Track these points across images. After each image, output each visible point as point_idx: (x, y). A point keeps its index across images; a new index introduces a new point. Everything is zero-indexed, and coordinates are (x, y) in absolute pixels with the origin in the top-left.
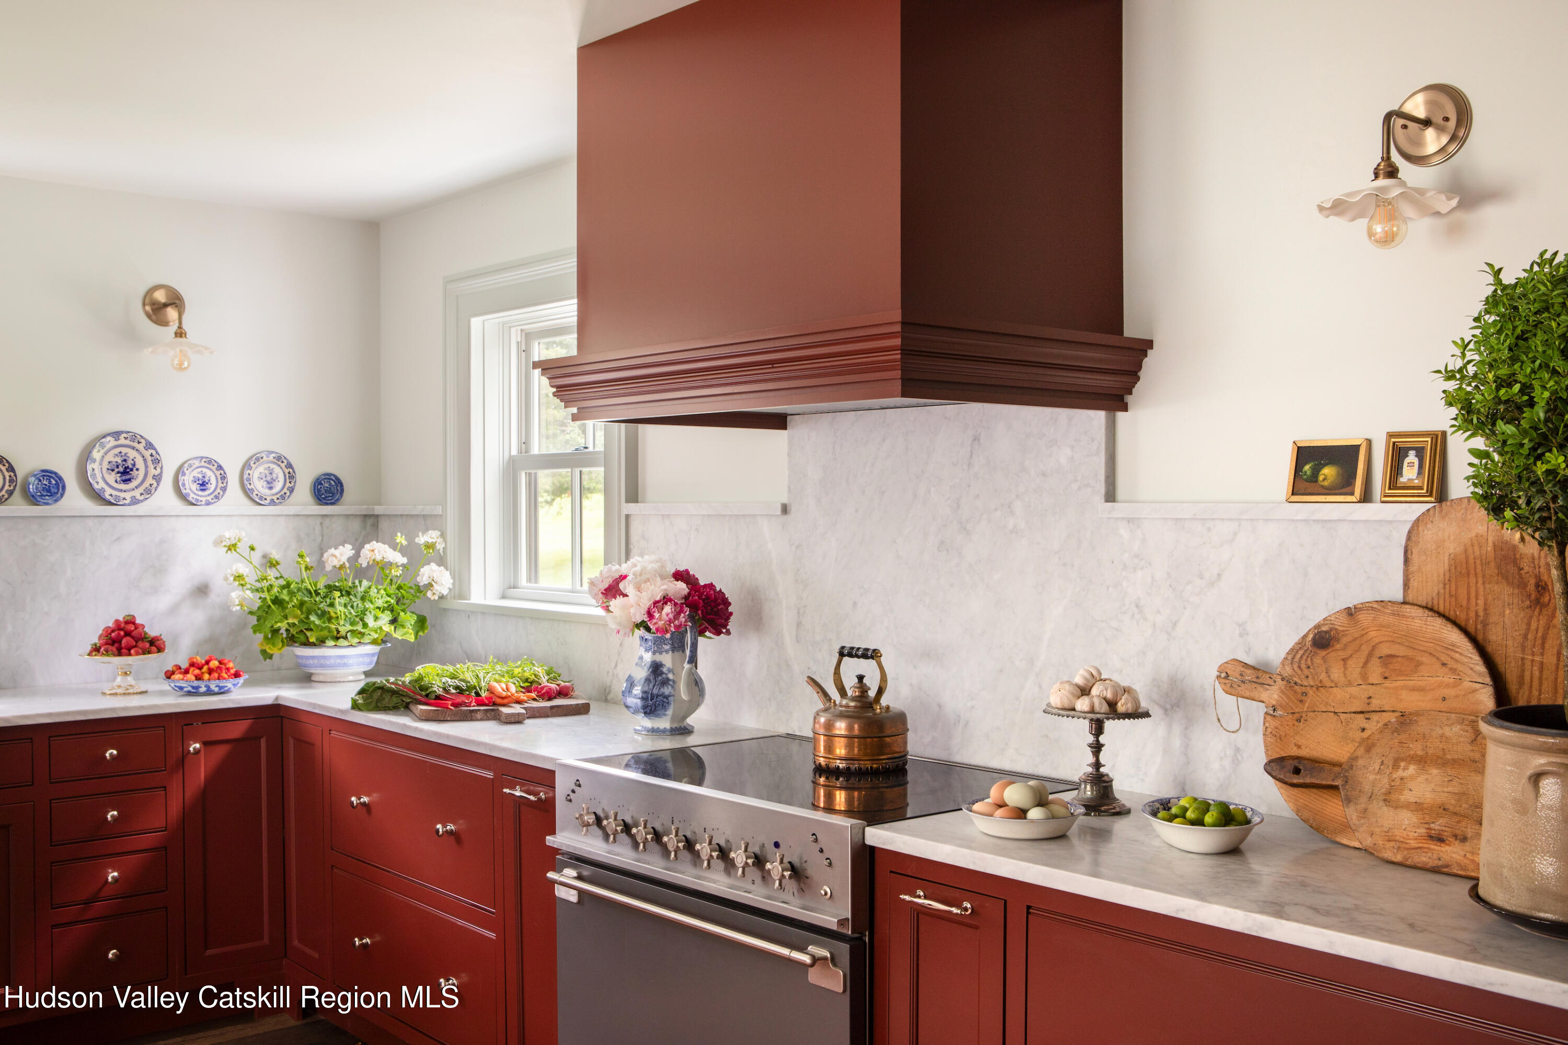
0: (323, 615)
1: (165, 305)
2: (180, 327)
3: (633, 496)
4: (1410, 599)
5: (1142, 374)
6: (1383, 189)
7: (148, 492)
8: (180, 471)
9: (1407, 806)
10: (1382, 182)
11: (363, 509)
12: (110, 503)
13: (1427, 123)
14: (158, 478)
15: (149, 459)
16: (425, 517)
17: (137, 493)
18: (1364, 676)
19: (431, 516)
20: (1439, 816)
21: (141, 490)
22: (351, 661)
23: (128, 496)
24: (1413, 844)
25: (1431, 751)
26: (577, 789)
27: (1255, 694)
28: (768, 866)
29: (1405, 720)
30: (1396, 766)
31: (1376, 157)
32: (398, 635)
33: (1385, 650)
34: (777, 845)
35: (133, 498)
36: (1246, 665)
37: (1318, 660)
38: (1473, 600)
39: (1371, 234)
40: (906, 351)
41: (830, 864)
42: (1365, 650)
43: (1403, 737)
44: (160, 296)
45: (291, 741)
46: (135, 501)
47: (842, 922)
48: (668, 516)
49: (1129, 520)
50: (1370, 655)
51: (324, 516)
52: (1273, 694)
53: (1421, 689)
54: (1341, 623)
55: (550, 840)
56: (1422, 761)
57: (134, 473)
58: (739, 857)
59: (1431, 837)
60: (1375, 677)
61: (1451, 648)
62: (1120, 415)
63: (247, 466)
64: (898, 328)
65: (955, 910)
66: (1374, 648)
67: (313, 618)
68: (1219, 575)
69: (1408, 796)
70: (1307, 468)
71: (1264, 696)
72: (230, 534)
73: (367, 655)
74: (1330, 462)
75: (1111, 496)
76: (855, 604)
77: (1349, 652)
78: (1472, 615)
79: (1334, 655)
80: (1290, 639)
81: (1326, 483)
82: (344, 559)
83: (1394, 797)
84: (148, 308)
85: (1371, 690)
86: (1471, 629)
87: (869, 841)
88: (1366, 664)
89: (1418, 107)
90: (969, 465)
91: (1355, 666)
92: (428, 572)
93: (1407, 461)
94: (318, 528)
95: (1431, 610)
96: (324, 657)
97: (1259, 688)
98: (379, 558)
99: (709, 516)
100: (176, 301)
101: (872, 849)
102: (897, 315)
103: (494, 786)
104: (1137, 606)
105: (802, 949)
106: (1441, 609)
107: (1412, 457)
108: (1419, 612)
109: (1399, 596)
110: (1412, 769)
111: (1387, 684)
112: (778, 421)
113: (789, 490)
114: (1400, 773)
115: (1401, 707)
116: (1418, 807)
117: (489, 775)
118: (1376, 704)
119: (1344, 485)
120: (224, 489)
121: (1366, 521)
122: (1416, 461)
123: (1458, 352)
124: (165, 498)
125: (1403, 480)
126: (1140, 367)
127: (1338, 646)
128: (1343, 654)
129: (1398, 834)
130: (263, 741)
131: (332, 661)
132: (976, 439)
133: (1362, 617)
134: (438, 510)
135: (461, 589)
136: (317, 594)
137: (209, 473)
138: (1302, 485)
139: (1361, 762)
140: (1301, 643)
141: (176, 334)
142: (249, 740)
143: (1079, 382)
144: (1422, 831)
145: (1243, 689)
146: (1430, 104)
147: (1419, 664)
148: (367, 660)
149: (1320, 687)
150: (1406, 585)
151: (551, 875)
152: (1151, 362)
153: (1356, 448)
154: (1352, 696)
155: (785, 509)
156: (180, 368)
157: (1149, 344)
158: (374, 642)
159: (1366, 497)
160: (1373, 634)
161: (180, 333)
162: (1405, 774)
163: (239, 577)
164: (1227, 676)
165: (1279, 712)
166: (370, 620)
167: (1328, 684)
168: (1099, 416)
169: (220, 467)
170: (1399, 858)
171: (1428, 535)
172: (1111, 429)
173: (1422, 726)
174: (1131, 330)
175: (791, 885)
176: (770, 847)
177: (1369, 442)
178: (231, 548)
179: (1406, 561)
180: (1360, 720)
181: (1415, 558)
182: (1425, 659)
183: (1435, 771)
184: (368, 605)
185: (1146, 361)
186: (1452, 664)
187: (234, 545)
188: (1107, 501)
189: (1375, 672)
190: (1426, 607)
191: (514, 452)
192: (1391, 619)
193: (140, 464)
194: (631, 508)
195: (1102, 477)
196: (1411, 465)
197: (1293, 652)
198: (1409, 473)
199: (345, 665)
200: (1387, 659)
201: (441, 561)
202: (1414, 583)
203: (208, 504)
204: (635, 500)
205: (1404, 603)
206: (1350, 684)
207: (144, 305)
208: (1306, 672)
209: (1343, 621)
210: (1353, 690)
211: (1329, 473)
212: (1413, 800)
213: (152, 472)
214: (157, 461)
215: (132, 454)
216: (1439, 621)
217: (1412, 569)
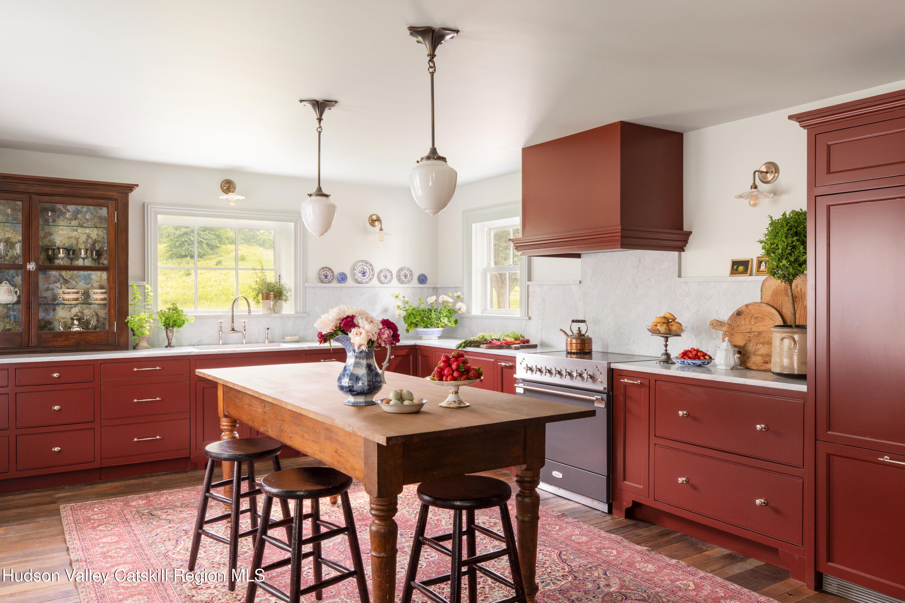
0: (428, 318)
1: (375, 221)
2: (381, 228)
3: (529, 279)
4: (762, 302)
5: (689, 241)
6: (752, 192)
7: (370, 279)
8: (379, 273)
9: (759, 355)
10: (753, 190)
11: (433, 286)
12: (360, 283)
13: (767, 172)
14: (373, 275)
15: (370, 269)
16: (455, 288)
17: (367, 280)
18: (750, 323)
19: (457, 287)
20: (767, 357)
21: (368, 279)
22: (435, 333)
23: (364, 281)
24: (760, 364)
25: (766, 341)
26: (523, 360)
27: (720, 329)
28: (583, 375)
29: (759, 333)
30: (757, 345)
31: (751, 183)
32: (449, 325)
33: (756, 315)
34: (585, 370)
35: (366, 281)
36: (718, 321)
37: (738, 319)
38: (779, 301)
39: (750, 204)
40: (622, 236)
41: (601, 373)
42: (750, 315)
43: (759, 338)
44: (374, 218)
45: (420, 356)
46: (367, 283)
47: (605, 388)
48: (542, 285)
49: (685, 283)
50: (752, 317)
51: (421, 288)
52: (725, 328)
53: (765, 326)
54: (744, 309)
55: (515, 376)
56: (763, 344)
57: (366, 273)
58: (575, 374)
59: (765, 362)
60: (753, 323)
61: (773, 314)
62: (682, 253)
63: (399, 271)
64: (620, 230)
65: (635, 382)
66: (753, 315)
67: (425, 319)
68: (711, 297)
69: (759, 353)
70: (735, 267)
71: (723, 329)
72: (397, 293)
73: (440, 331)
74: (741, 265)
75: (680, 276)
76: (602, 310)
77: (746, 316)
78: (778, 305)
79: (742, 317)
80: (730, 314)
81: (740, 271)
82: (434, 300)
83: (756, 353)
84: (370, 221)
85: (752, 326)
86: (778, 309)
87: (612, 367)
88: (751, 319)
89: (764, 169)
90: (638, 268)
91: (747, 321)
92: (459, 305)
93: (762, 264)
94: (420, 291)
95: (768, 304)
96: (427, 331)
97: (722, 327)
98: (445, 300)
99: (556, 285)
100: (378, 220)
101: (613, 369)
102: (620, 227)
103: (495, 364)
104: (687, 307)
105: (594, 397)
106: (770, 304)
107: (763, 263)
108: (765, 305)
109: (760, 301)
110: (761, 346)
111: (756, 324)
112: (578, 256)
113: (582, 276)
114: (758, 347)
115: (759, 331)
116: (762, 355)
117: (493, 360)
118: (753, 330)
119: (745, 272)
120: (392, 279)
121: (751, 281)
122: (764, 264)
123: (764, 236)
124: (375, 281)
125: (761, 270)
126: (688, 239)
127: (743, 315)
128: (745, 317)
129: (756, 362)
130: (411, 356)
131: (430, 333)
132: (640, 260)
133: (750, 307)
134: (461, 285)
135: (469, 310)
136: (426, 311)
137: (388, 274)
138: (733, 272)
139: (748, 345)
140: (733, 314)
141: (380, 230)
142: (407, 356)
143: (670, 244)
144: (763, 361)
145: (717, 327)
146: (766, 167)
147: (765, 319)
148: (440, 333)
149: (738, 326)
150: (761, 298)
151: (515, 385)
152: (691, 238)
153: (748, 261)
154: (747, 328)
155: (580, 282)
156: (381, 240)
157: (691, 233)
158: (442, 327)
159: (751, 275)
160: (752, 311)
161: (381, 229)
162: (759, 347)
163: (398, 307)
164: (713, 324)
165: (727, 333)
166: (442, 319)
167: (740, 325)
168: (676, 254)
169: (391, 272)
170: (756, 368)
171: (767, 284)
172: (680, 257)
173: (764, 335)
174: (686, 228)
175: (590, 380)
176: (583, 370)
177: (752, 259)
178: (397, 297)
179: (761, 291)
180: (749, 334)
181: (764, 290)
182: (766, 317)
183: (766, 346)
184: (442, 315)
185: (690, 238)
186: (773, 318)
187: (398, 296)
188: (679, 277)
189: (753, 321)
190: (766, 304)
191: (485, 267)
192: (758, 307)
193: (368, 271)
194: (529, 283)
195: (677, 271)
196: (763, 265)
197: (731, 317)
198: (763, 268)
199: (434, 334)
200: (756, 318)
201: (462, 301)
202: (763, 297)
203: (387, 283)
204: (530, 281)
205: (761, 303)
206: (746, 325)
207: (369, 220)
208: (734, 322)
209: (745, 307)
210: (747, 326)
211: (741, 268)
212: (760, 353)
213: (371, 273)
214: (373, 270)
215: (366, 268)
216: (770, 307)
217: (763, 293)
